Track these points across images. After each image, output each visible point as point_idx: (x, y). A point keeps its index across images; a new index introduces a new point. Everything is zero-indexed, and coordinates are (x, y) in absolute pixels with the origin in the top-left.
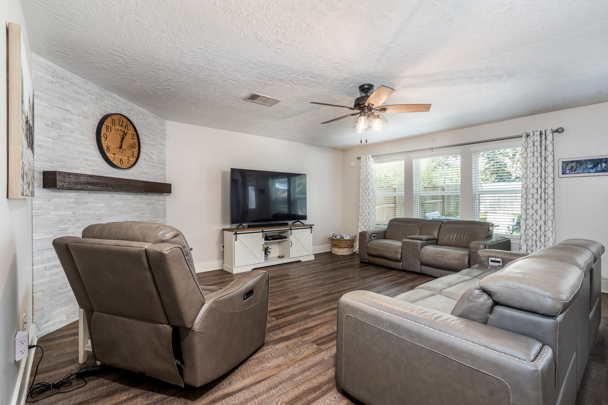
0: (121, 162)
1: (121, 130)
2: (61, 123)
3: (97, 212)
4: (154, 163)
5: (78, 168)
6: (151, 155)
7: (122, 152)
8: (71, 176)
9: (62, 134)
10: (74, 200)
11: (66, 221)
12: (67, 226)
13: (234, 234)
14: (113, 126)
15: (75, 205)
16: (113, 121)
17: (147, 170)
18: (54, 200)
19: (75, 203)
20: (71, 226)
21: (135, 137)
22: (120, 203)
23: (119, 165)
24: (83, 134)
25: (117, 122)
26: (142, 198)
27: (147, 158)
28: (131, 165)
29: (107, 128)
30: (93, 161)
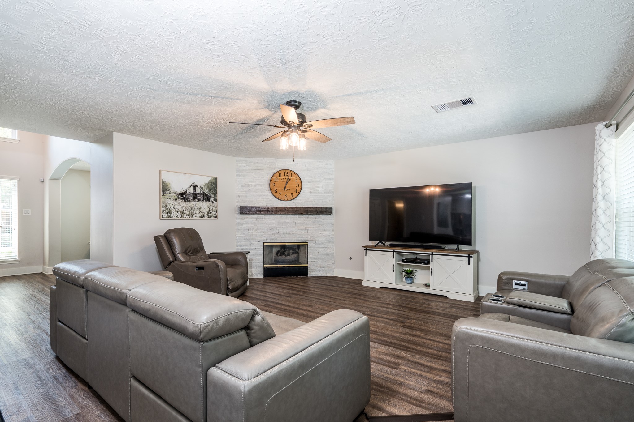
0: (286, 197)
1: (286, 178)
2: (250, 184)
3: (270, 225)
4: (320, 193)
5: (258, 203)
6: (317, 188)
7: (287, 191)
8: (247, 208)
9: (249, 189)
10: (255, 219)
11: (251, 229)
12: (252, 231)
13: (365, 250)
14: (280, 177)
15: (256, 221)
16: (280, 175)
17: (312, 199)
18: (245, 219)
19: (256, 220)
20: (254, 231)
21: (298, 180)
22: (287, 221)
23: (284, 199)
24: (261, 186)
25: (283, 174)
26: (308, 218)
27: (312, 191)
28: (294, 197)
29: (275, 179)
30: (267, 199)
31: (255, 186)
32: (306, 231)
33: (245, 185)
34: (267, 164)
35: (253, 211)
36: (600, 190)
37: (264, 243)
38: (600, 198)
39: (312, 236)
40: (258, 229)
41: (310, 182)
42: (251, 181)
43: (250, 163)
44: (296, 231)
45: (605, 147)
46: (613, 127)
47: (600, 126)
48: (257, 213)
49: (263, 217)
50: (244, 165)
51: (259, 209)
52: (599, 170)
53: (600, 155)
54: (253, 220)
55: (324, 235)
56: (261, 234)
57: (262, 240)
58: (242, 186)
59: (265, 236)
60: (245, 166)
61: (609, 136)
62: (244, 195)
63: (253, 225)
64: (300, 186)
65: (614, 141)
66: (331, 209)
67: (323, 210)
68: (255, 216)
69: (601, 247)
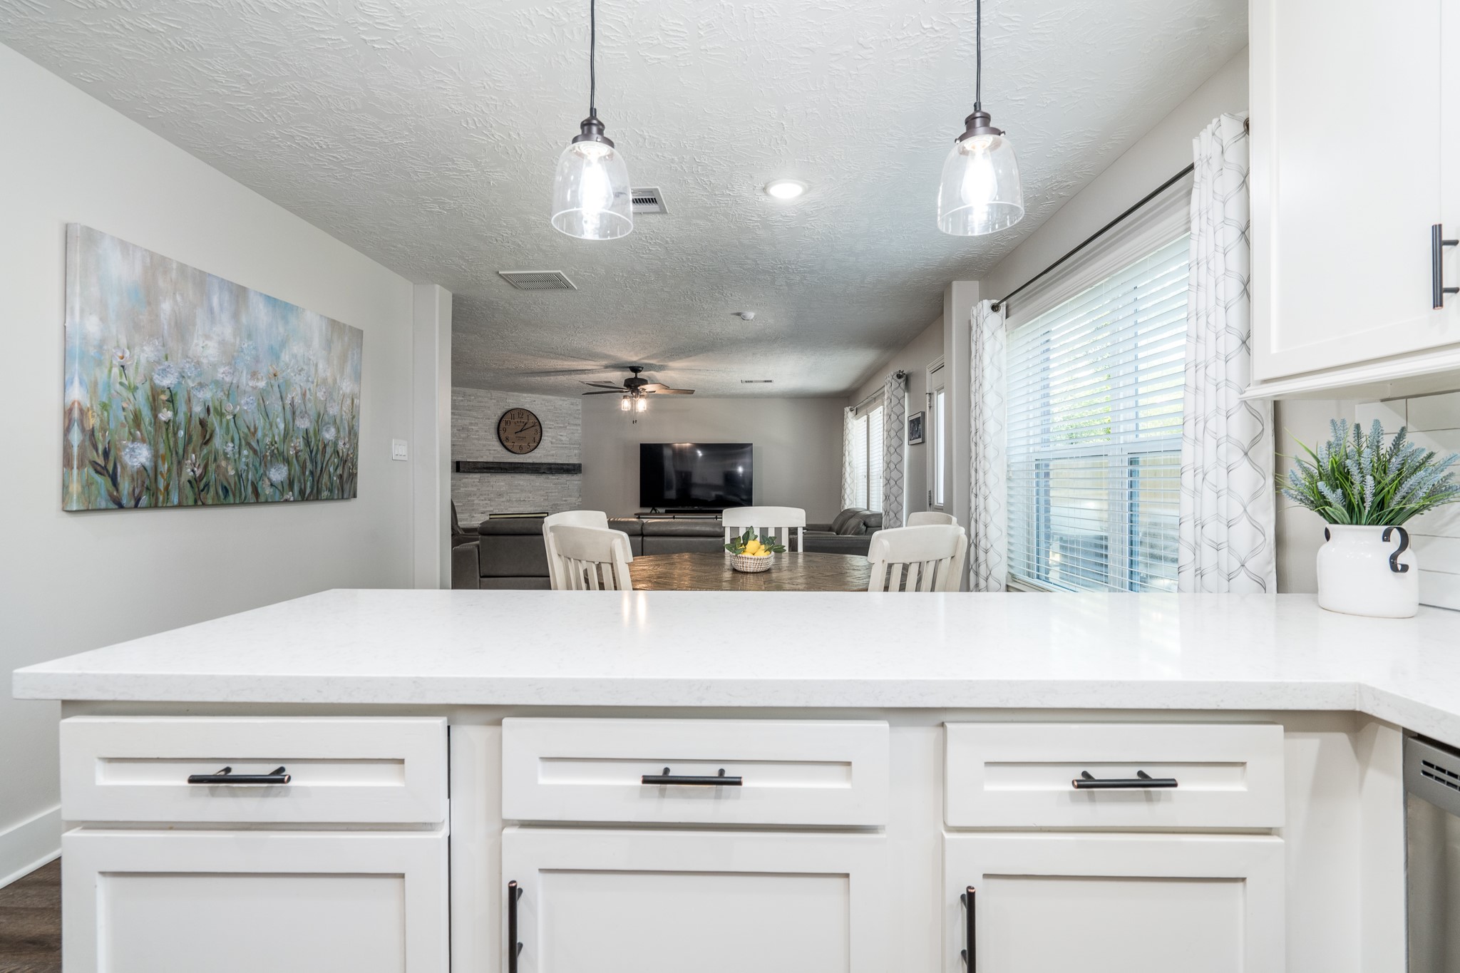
0: (520, 448)
1: (520, 422)
2: (469, 427)
4: (564, 444)
5: (482, 457)
6: (560, 437)
7: (521, 439)
8: (470, 464)
9: (469, 434)
10: (478, 480)
11: (472, 495)
12: (474, 499)
14: (512, 420)
16: (512, 415)
17: (554, 452)
18: (463, 480)
19: (479, 482)
20: (476, 498)
21: (537, 424)
22: (521, 483)
23: (519, 451)
24: (486, 432)
25: (516, 416)
26: (548, 478)
27: (554, 440)
28: (532, 448)
29: (506, 422)
30: (494, 450)
31: (477, 431)
32: (546, 498)
33: (463, 428)
34: (494, 399)
35: (478, 469)
36: (847, 459)
37: (490, 515)
38: (847, 464)
39: (554, 505)
40: (481, 494)
41: (551, 428)
42: (471, 424)
43: (470, 396)
44: (534, 498)
45: (850, 426)
46: (854, 412)
47: (847, 409)
48: (485, 470)
49: (488, 477)
50: (461, 398)
51: (488, 465)
52: (847, 442)
53: (847, 431)
54: (474, 482)
55: (569, 502)
56: (486, 502)
57: (487, 511)
58: (459, 430)
59: (491, 506)
60: (462, 400)
61: (852, 418)
62: (461, 443)
63: (475, 489)
64: (539, 434)
65: (855, 422)
66: (580, 465)
67: (570, 467)
68: (477, 476)
69: (847, 502)
